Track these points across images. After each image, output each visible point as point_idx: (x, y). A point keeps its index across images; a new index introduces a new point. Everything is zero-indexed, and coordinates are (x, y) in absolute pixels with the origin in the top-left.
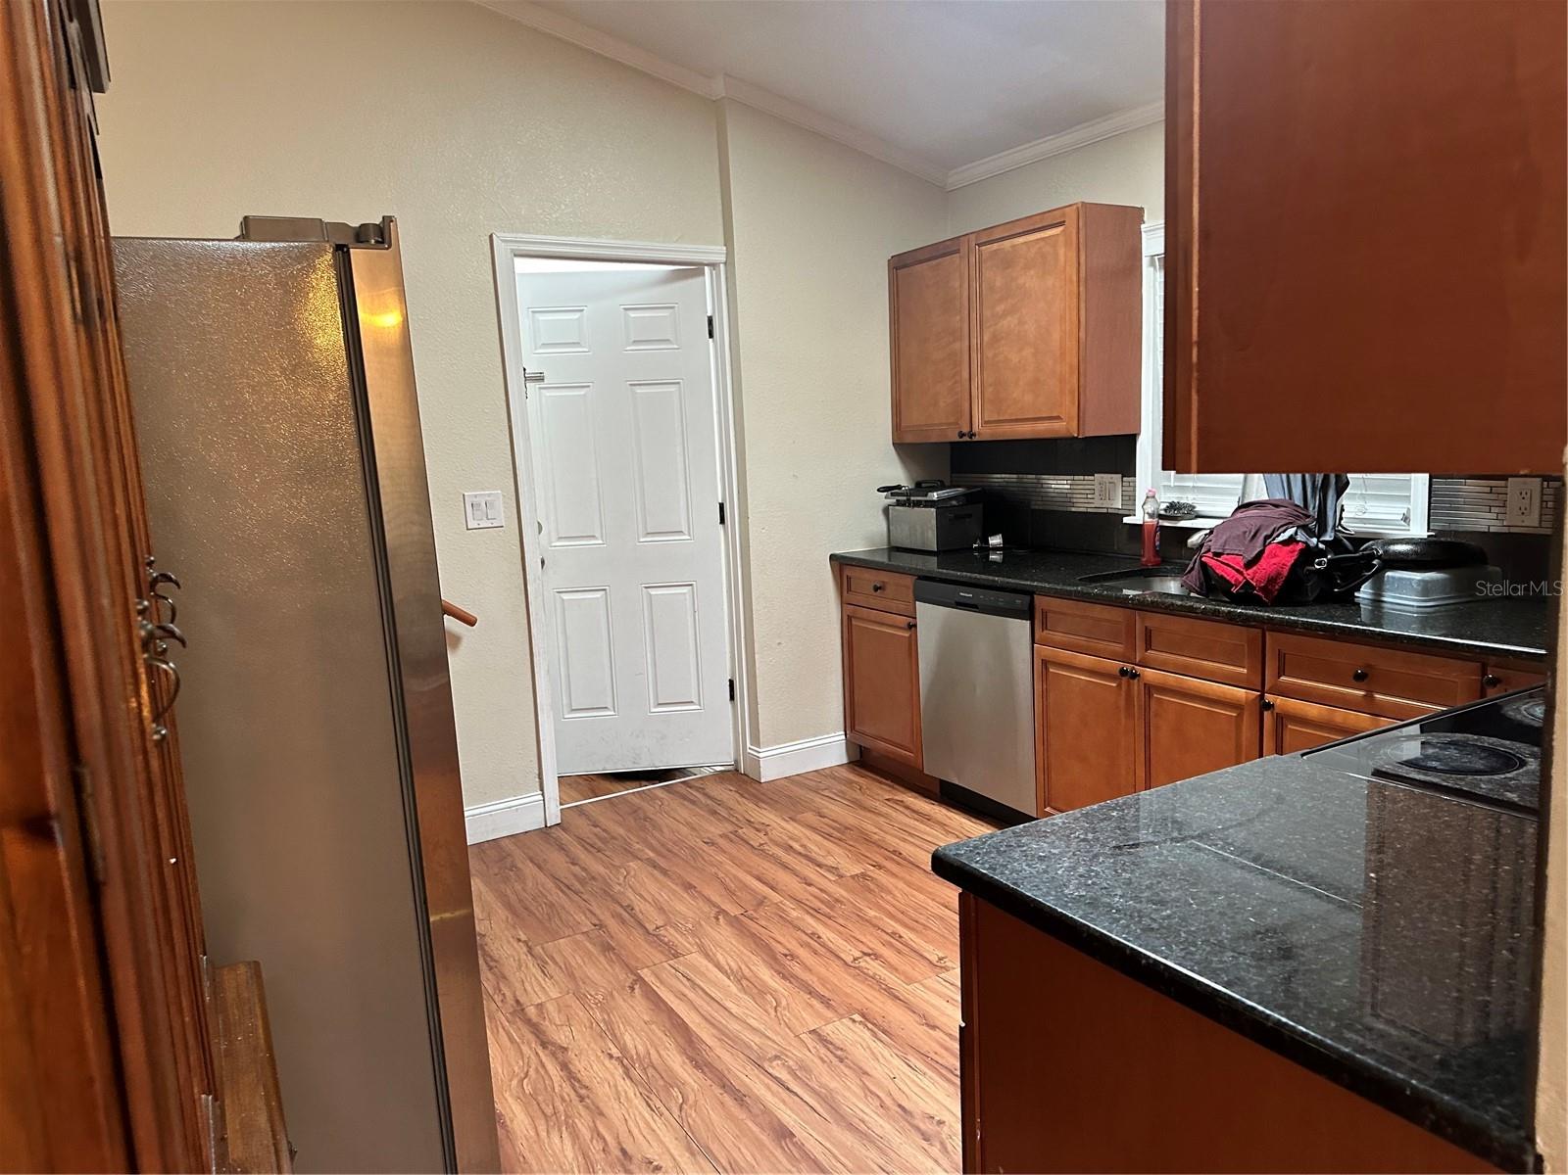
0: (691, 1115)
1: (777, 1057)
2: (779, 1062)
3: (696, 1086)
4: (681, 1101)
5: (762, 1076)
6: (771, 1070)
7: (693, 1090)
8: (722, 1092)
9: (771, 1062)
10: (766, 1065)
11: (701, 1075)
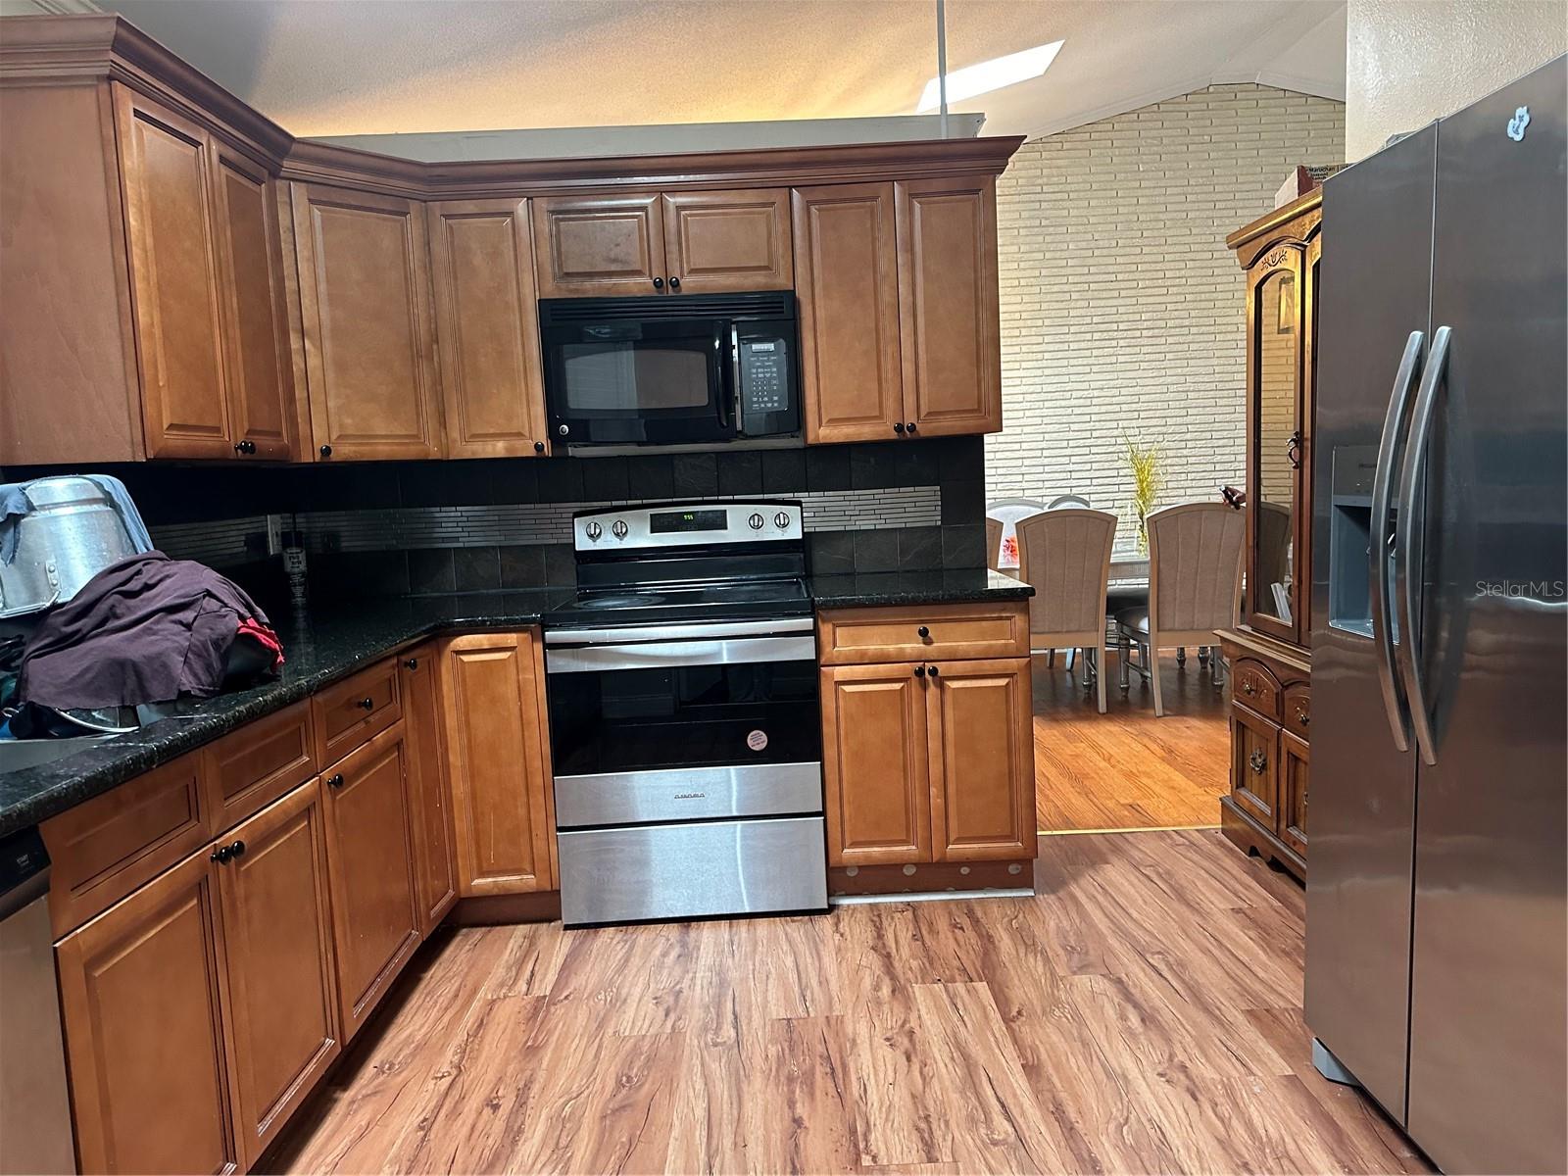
0: (1118, 1110)
1: (995, 1143)
2: (996, 1137)
3: (1103, 1139)
4: (1125, 1129)
5: (1024, 1127)
6: (1011, 1130)
7: (1108, 1135)
8: (1076, 1124)
9: (1004, 1140)
10: (1012, 1138)
11: (1094, 1149)
